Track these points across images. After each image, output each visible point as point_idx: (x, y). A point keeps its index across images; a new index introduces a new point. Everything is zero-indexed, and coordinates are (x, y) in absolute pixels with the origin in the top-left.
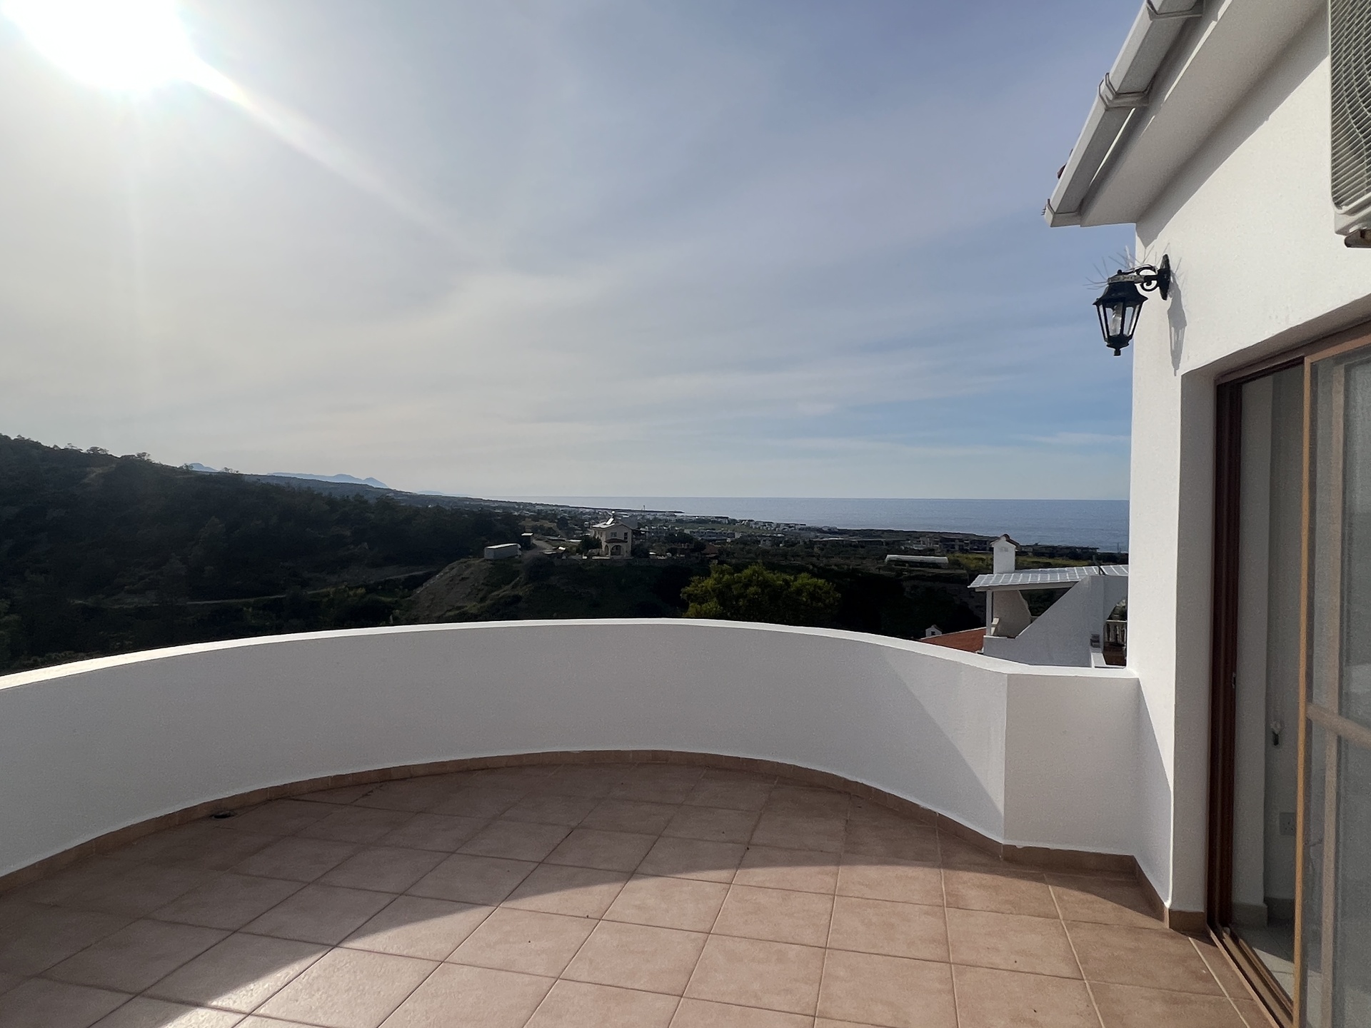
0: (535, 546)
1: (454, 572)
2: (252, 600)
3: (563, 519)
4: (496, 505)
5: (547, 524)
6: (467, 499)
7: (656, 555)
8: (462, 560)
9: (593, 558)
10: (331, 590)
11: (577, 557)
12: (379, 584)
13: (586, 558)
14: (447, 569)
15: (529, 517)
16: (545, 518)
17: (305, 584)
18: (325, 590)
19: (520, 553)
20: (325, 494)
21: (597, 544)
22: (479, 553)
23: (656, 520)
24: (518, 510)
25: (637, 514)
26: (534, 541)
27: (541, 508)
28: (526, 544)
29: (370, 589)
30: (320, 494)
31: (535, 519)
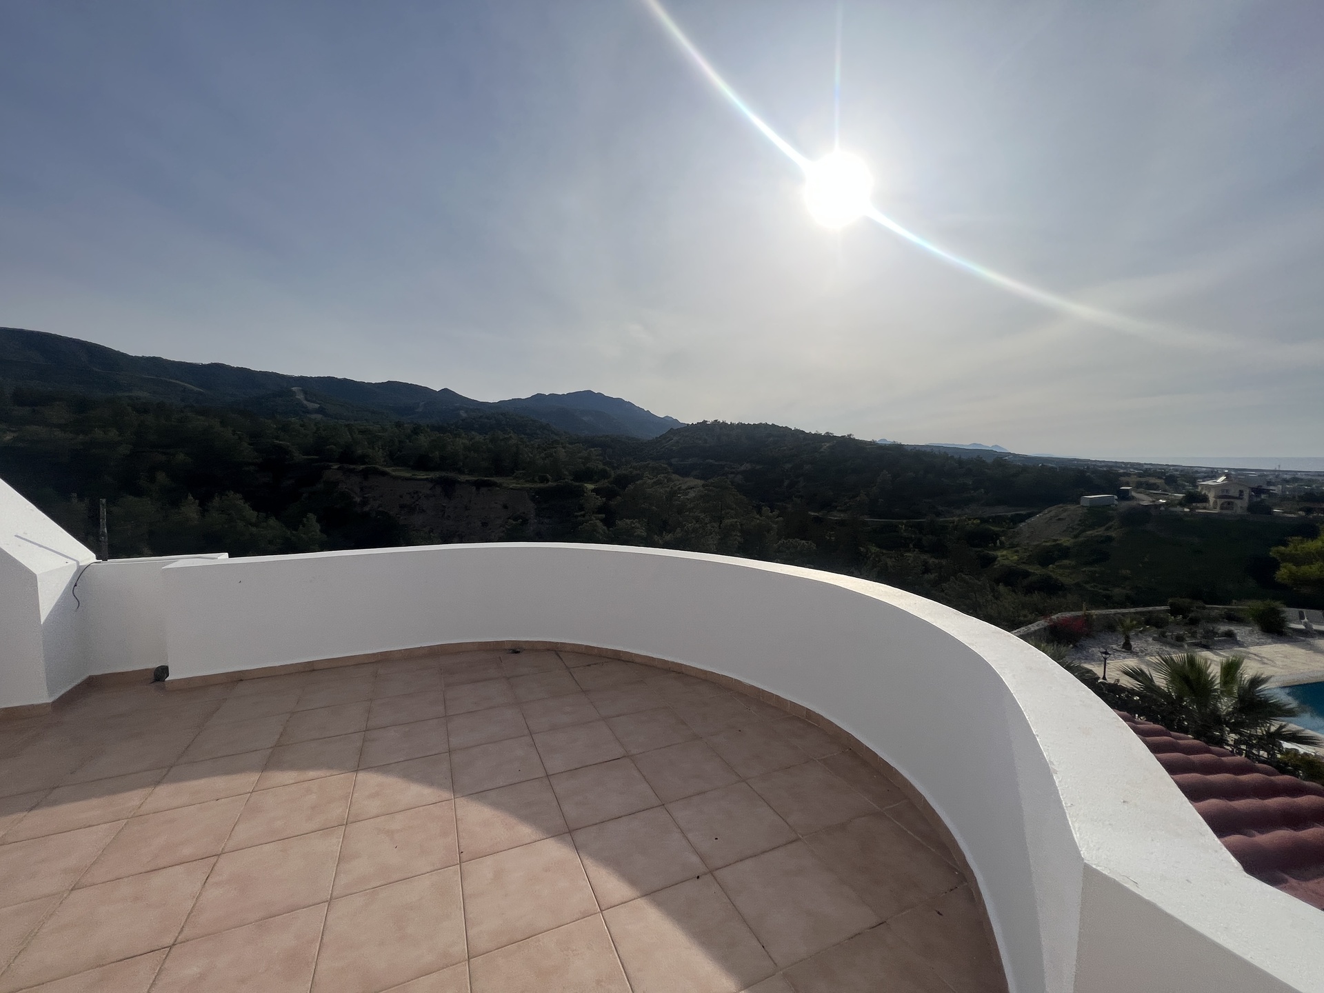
0: (1133, 498)
1: (1052, 514)
2: (905, 521)
3: (1171, 476)
4: (1103, 464)
5: (1152, 480)
6: (1075, 460)
7: (1283, 513)
8: (1061, 505)
9: (1197, 511)
10: (956, 519)
11: (1179, 509)
12: (990, 518)
13: (1188, 510)
14: (1046, 511)
15: (1135, 474)
16: (1150, 475)
17: (938, 514)
18: (951, 519)
19: (1116, 502)
20: (956, 457)
21: (1204, 499)
22: (1076, 501)
23: (1295, 480)
24: (1122, 468)
25: (1268, 473)
26: (1134, 494)
27: (1149, 467)
28: (1124, 496)
29: (984, 521)
30: (952, 457)
31: (1140, 475)
